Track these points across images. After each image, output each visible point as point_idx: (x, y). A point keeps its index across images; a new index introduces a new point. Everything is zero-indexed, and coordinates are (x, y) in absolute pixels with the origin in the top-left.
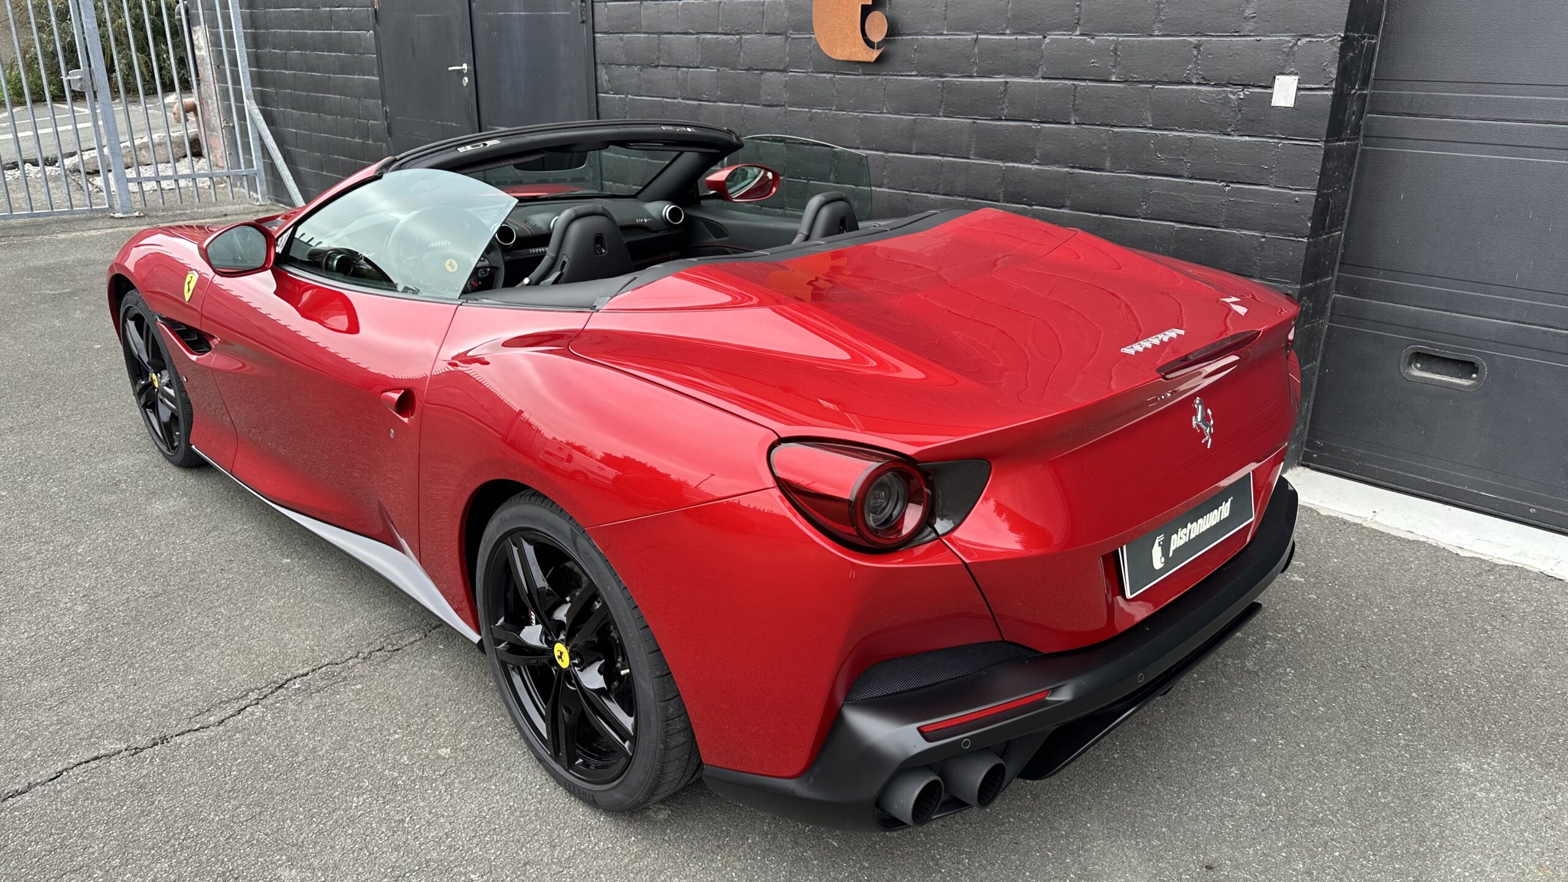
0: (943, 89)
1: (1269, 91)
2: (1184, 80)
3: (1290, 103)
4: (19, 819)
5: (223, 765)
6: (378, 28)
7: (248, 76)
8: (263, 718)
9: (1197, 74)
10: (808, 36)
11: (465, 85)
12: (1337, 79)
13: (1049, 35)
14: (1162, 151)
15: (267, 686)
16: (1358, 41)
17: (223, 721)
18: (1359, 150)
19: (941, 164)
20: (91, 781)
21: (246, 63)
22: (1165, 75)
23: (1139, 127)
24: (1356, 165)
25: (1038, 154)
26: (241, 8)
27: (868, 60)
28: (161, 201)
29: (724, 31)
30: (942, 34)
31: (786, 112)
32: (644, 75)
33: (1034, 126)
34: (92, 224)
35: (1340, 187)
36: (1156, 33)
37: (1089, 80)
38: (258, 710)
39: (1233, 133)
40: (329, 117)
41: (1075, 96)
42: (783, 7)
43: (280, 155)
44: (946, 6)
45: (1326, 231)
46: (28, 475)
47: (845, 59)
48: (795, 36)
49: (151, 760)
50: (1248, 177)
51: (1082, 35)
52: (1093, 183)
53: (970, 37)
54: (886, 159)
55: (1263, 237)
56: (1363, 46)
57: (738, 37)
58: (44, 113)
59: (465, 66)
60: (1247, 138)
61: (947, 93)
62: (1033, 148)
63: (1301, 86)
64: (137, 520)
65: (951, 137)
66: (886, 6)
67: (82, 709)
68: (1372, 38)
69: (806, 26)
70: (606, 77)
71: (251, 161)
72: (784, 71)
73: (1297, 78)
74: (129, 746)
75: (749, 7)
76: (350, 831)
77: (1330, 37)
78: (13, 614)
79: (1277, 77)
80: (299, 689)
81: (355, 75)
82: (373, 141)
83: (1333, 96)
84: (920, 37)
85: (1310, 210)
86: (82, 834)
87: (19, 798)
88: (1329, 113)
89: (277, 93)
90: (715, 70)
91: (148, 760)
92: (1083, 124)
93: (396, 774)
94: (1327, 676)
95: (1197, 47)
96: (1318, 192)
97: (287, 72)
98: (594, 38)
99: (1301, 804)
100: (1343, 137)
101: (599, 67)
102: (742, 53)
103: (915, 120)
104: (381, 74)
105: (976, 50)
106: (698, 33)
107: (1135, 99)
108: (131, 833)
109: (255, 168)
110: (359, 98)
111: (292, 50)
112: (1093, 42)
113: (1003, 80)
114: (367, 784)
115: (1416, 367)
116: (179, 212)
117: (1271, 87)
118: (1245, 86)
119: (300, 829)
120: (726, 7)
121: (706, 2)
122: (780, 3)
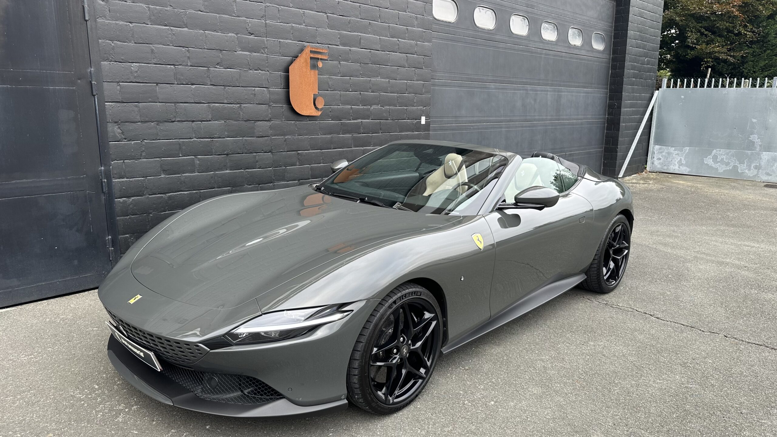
0: (342, 124)
1: (421, 120)
2: (404, 119)
3: (424, 123)
9: (407, 117)
10: (281, 105)
13: (372, 106)
14: (401, 138)
19: (343, 151)
22: (401, 117)
23: (396, 132)
25: (372, 144)
27: (316, 115)
29: (229, 102)
30: (339, 106)
31: (271, 139)
33: (370, 135)
36: (397, 105)
37: (383, 119)
39: (415, 131)
41: (379, 124)
42: (267, 92)
44: (340, 96)
47: (307, 115)
48: (274, 105)
51: (381, 106)
53: (349, 106)
57: (239, 105)
61: (343, 126)
62: (370, 142)
65: (344, 141)
70: (119, 131)
72: (268, 121)
73: (425, 117)
75: (245, 91)
77: (429, 107)
79: (422, 117)
84: (332, 107)
90: (223, 122)
92: (383, 133)
95: (406, 109)
102: (242, 114)
103: (332, 137)
105: (350, 111)
106: (208, 103)
107: (395, 124)
112: (383, 108)
113: (360, 120)
118: (416, 119)
120: (229, 90)
121: (214, 87)
122: (264, 90)
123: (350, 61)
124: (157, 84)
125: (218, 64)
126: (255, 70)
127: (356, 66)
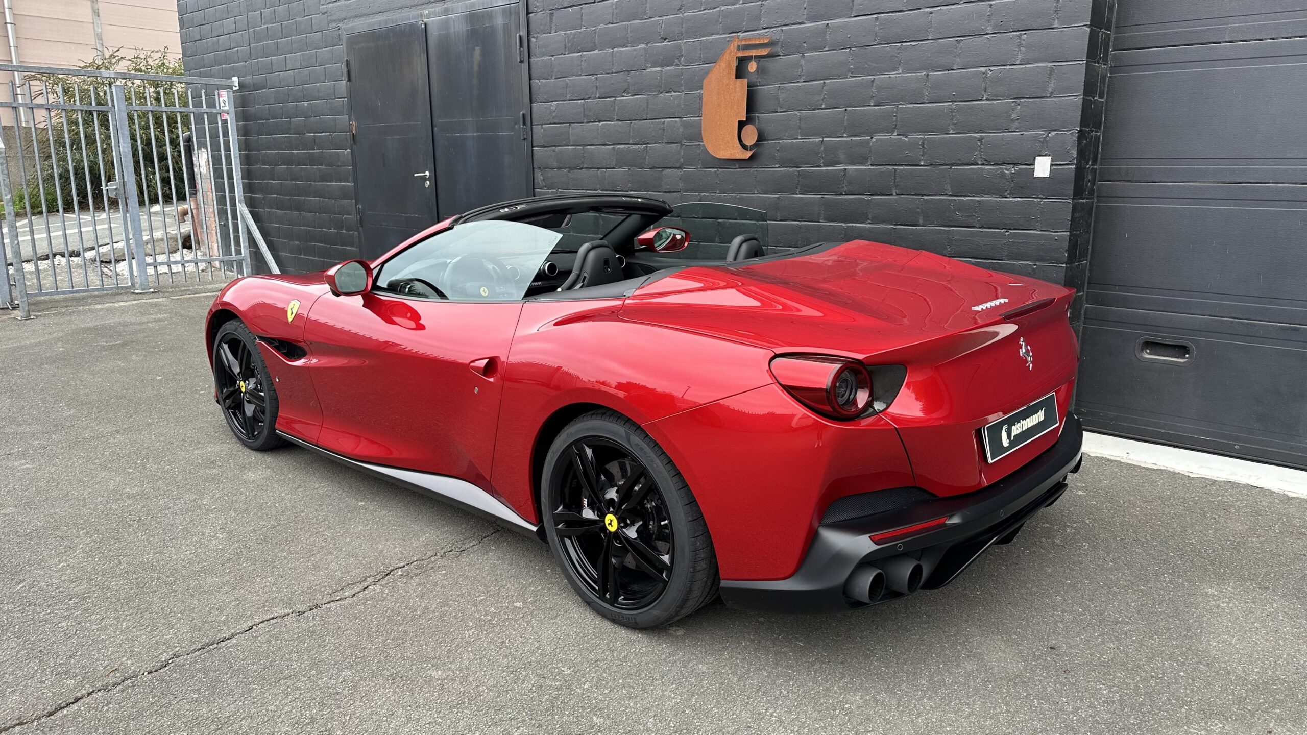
0: (799, 175)
1: (1032, 167)
2: (972, 162)
3: (1047, 174)
4: (234, 653)
5: (365, 619)
6: (354, 147)
7: (241, 186)
8: (383, 592)
9: (981, 158)
10: (697, 144)
11: (427, 187)
12: (1077, 158)
13: (875, 136)
14: (959, 210)
15: (378, 574)
16: (1089, 133)
17: (354, 595)
18: (1094, 206)
19: (800, 227)
20: (275, 630)
21: (240, 176)
22: (959, 160)
23: (942, 195)
24: (1093, 216)
25: (870, 217)
26: (238, 136)
27: (743, 157)
28: (170, 280)
29: (634, 142)
30: (797, 139)
31: (681, 196)
32: (571, 175)
33: (866, 198)
34: (119, 297)
35: (1084, 230)
36: (951, 132)
37: (905, 165)
38: (378, 588)
39: (1008, 196)
40: (309, 214)
41: (895, 176)
42: (679, 125)
43: (265, 245)
44: (800, 120)
45: (1077, 260)
46: (143, 459)
47: (726, 158)
48: (688, 144)
49: (313, 618)
50: (1021, 225)
51: (898, 135)
52: (911, 235)
53: (819, 140)
54: (757, 225)
55: (1035, 265)
56: (1092, 136)
57: (644, 146)
58: (56, 221)
59: (427, 173)
60: (1019, 199)
61: (802, 178)
62: (867, 213)
63: (1053, 163)
64: (239, 484)
65: (805, 208)
66: (755, 122)
67: (250, 592)
68: (1097, 132)
69: (698, 137)
70: (542, 178)
71: (240, 250)
72: (680, 168)
73: (1050, 158)
74: (294, 611)
75: (652, 126)
76: (470, 649)
77: (1070, 130)
78: (173, 540)
79: (1037, 158)
80: (402, 575)
81: (333, 182)
82: (346, 231)
83: (1076, 169)
84: (781, 141)
85: (1066, 245)
86: (282, 659)
87: (229, 641)
88: (1073, 180)
89: (264, 198)
90: (627, 170)
91: (311, 618)
92: (902, 195)
93: (489, 618)
94: (1112, 546)
95: (980, 140)
96: (1070, 232)
97: (274, 182)
98: (532, 150)
99: (1106, 613)
100: (1084, 196)
101: (536, 171)
102: (647, 157)
103: (779, 198)
104: (355, 180)
105: (822, 148)
106: (613, 145)
107: (938, 176)
108: (317, 657)
109: (243, 255)
110: (336, 199)
111: (280, 165)
112: (906, 139)
113: (843, 168)
114: (471, 624)
115: (1146, 352)
116: (183, 289)
117: (1033, 164)
118: (1015, 164)
119: (434, 649)
120: (635, 126)
121: (620, 123)
122: (676, 122)
123: (827, 49)
124: (570, 123)
125: (625, 90)
126: (666, 93)
127: (841, 55)
